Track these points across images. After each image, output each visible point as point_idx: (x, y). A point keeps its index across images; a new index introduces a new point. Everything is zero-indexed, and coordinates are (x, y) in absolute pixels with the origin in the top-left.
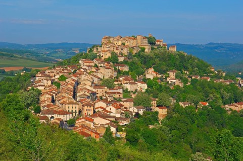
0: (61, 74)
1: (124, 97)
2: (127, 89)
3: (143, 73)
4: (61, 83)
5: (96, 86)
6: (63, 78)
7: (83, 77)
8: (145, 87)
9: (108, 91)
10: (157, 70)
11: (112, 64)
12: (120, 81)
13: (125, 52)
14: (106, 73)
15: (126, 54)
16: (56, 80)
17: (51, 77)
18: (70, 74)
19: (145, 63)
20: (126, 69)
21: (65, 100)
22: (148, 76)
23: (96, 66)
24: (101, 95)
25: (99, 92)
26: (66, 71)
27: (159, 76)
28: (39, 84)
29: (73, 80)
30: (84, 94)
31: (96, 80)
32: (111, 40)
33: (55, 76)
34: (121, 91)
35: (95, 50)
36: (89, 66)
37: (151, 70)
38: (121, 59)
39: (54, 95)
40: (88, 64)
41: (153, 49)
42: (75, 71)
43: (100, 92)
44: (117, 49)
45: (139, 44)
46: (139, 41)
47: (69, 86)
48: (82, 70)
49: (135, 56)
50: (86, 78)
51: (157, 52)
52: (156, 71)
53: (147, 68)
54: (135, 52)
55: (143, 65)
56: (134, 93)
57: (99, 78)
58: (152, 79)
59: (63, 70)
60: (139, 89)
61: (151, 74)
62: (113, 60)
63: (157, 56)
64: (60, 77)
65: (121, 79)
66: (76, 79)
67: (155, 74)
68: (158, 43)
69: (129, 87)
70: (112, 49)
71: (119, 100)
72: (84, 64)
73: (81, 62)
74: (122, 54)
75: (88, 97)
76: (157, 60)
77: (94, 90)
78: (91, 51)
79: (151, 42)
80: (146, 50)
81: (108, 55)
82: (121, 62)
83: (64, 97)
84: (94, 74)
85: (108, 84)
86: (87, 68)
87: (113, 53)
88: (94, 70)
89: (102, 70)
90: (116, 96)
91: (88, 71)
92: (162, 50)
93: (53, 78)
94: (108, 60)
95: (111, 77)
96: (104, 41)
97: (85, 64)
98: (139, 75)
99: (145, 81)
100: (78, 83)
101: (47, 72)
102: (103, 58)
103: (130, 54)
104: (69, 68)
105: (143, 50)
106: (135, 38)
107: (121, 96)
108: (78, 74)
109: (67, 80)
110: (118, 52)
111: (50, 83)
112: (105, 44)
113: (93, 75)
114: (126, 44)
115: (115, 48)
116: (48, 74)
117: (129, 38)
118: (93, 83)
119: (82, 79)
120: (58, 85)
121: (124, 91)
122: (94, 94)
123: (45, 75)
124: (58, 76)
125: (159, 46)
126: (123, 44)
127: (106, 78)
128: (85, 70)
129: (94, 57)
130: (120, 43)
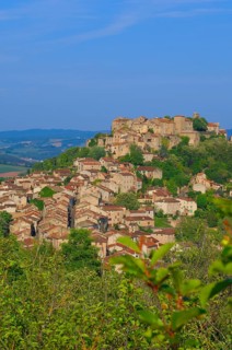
0: (43, 186)
1: (157, 226)
2: (161, 212)
3: (186, 183)
4: (45, 200)
5: (107, 206)
6: (47, 192)
7: (83, 190)
8: (193, 207)
9: (128, 214)
10: (212, 178)
11: (132, 166)
12: (148, 196)
13: (155, 144)
14: (124, 183)
15: (157, 149)
16: (35, 196)
17: (26, 190)
18: (60, 184)
19: (190, 163)
20: (157, 175)
21: (55, 231)
22: (196, 188)
23: (104, 170)
24: (116, 222)
25: (112, 217)
26: (51, 180)
27: (216, 187)
28: (7, 203)
29: (67, 196)
30: (88, 221)
31: (106, 196)
32: (129, 124)
33: (32, 189)
34: (151, 215)
35: (100, 142)
36: (92, 171)
37: (202, 177)
38: (148, 158)
39: (35, 223)
40: (89, 167)
41: (202, 139)
42: (68, 180)
43: (114, 217)
44: (140, 140)
45: (179, 131)
46: (179, 126)
47: (60, 206)
48: (80, 178)
49: (171, 152)
50: (89, 191)
51: (210, 144)
52: (210, 178)
53: (194, 174)
54: (171, 145)
55: (186, 169)
56: (174, 218)
57: (111, 192)
58: (203, 192)
59: (46, 178)
60: (182, 211)
61: (201, 184)
62: (134, 160)
63: (211, 151)
64: (43, 190)
65: (150, 193)
66: (71, 194)
67: (208, 184)
68: (210, 129)
69: (165, 207)
70: (131, 139)
71: (149, 231)
72: (82, 167)
73: (76, 163)
74: (148, 149)
75: (95, 226)
76: (211, 159)
77: (105, 214)
78: (93, 143)
79: (200, 127)
80: (191, 142)
81: (125, 151)
82: (149, 164)
83: (54, 226)
84: (103, 184)
85: (127, 201)
86: (89, 174)
87: (133, 147)
88: (101, 176)
89: (116, 177)
90: (143, 223)
91: (92, 180)
92: (218, 141)
93: (30, 192)
94: (125, 160)
95: (132, 190)
96: (116, 126)
97: (86, 167)
98: (181, 185)
99: (192, 196)
100: (74, 201)
101: (17, 182)
102: (115, 157)
103: (164, 148)
104: (56, 175)
105: (186, 140)
106: (170, 120)
107: (152, 223)
108: (74, 184)
109: (55, 196)
110: (142, 145)
111: (24, 200)
112: (119, 131)
113: (101, 187)
114: (155, 131)
115: (137, 138)
116: (19, 185)
117: (161, 120)
118: (100, 200)
119: (82, 193)
120: (40, 205)
121: (155, 214)
122: (104, 220)
123: (15, 187)
124: (37, 189)
125: (213, 135)
126: (150, 131)
127: (124, 191)
128: (86, 177)
129: (99, 155)
130: (144, 129)
